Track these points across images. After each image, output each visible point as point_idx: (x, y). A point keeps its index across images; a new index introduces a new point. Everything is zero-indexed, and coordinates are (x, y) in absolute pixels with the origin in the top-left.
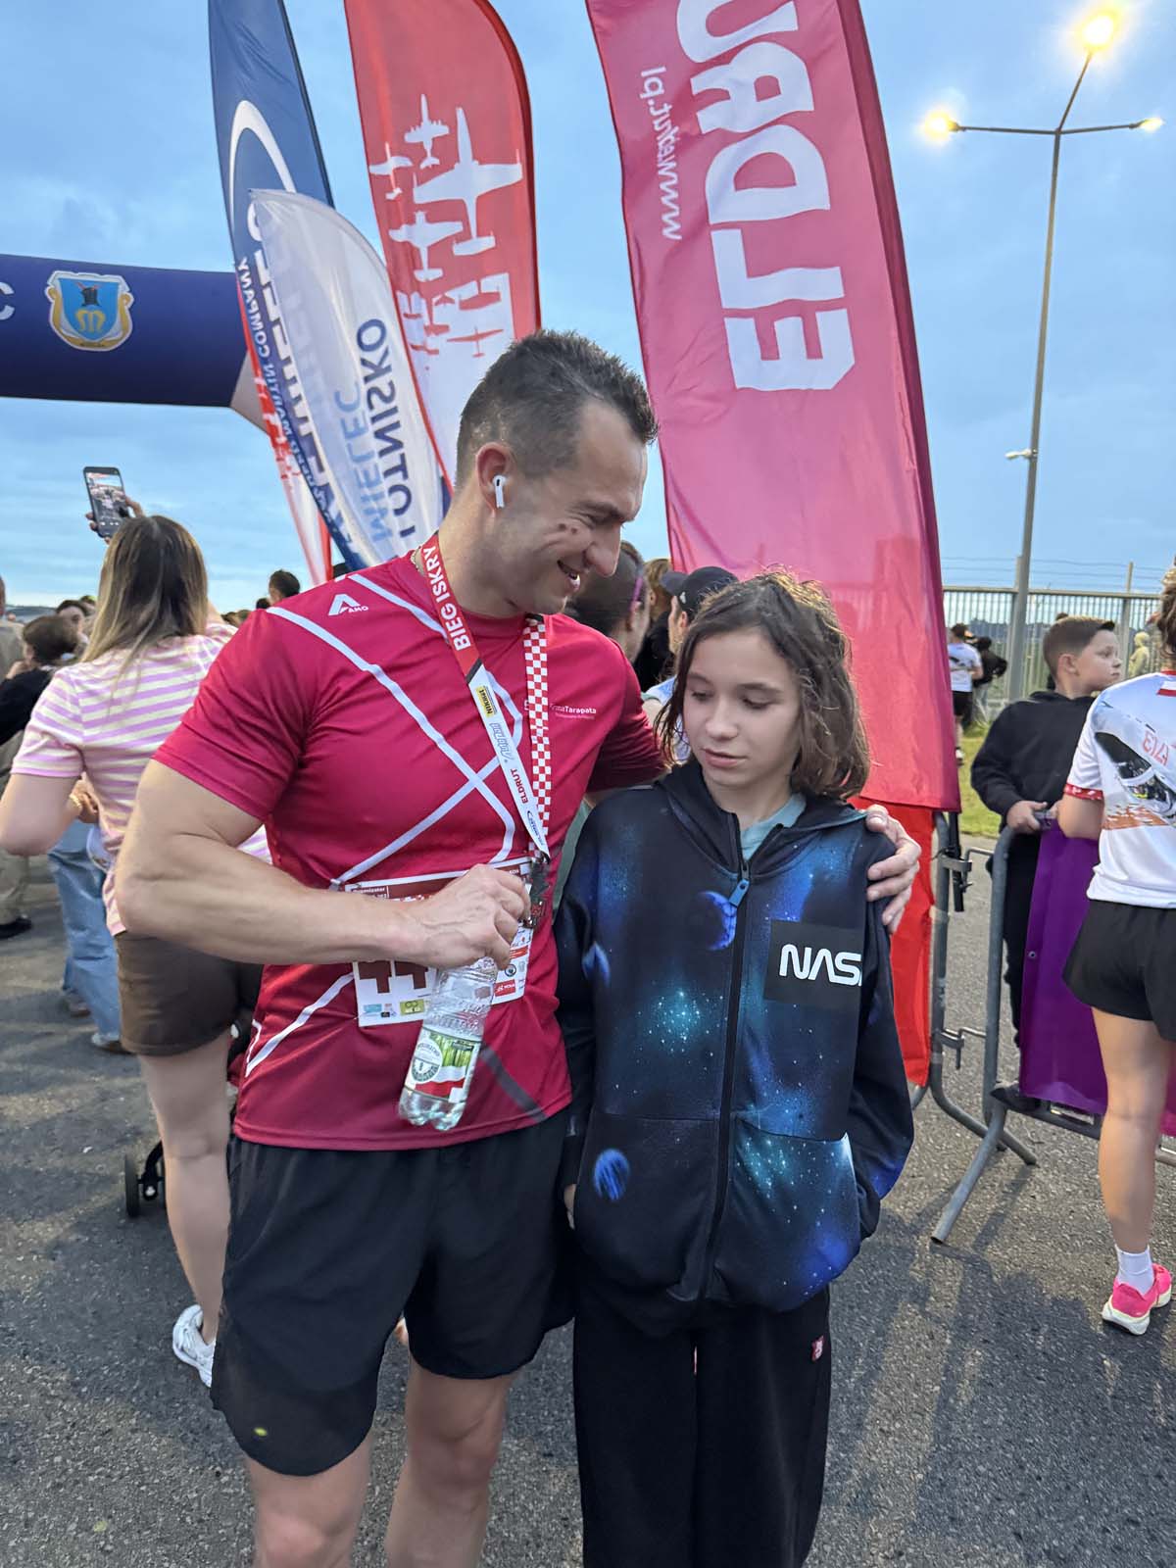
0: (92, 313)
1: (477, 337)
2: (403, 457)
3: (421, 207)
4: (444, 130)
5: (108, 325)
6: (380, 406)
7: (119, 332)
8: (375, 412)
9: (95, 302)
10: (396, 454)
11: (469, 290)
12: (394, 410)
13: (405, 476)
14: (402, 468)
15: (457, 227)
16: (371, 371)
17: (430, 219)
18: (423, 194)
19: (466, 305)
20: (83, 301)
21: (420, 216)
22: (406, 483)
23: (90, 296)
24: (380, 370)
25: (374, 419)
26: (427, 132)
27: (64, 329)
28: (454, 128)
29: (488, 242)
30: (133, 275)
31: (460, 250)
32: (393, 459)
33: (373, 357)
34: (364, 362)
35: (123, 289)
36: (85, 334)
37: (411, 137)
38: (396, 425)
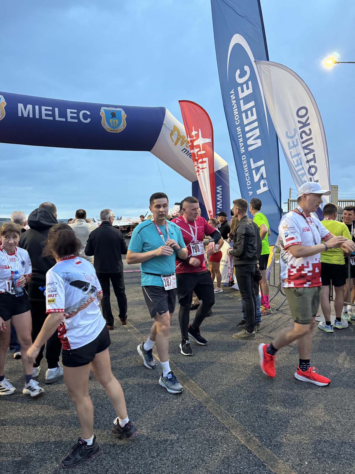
0: (114, 121)
2: (314, 155)
5: (119, 124)
6: (305, 137)
7: (122, 126)
8: (304, 140)
9: (115, 117)
10: (312, 154)
12: (311, 139)
13: (315, 162)
14: (314, 159)
16: (301, 125)
20: (111, 116)
22: (315, 164)
23: (113, 115)
24: (305, 125)
25: (303, 143)
27: (106, 125)
30: (126, 109)
32: (310, 156)
33: (303, 120)
34: (299, 122)
35: (123, 112)
36: (112, 127)
38: (312, 144)
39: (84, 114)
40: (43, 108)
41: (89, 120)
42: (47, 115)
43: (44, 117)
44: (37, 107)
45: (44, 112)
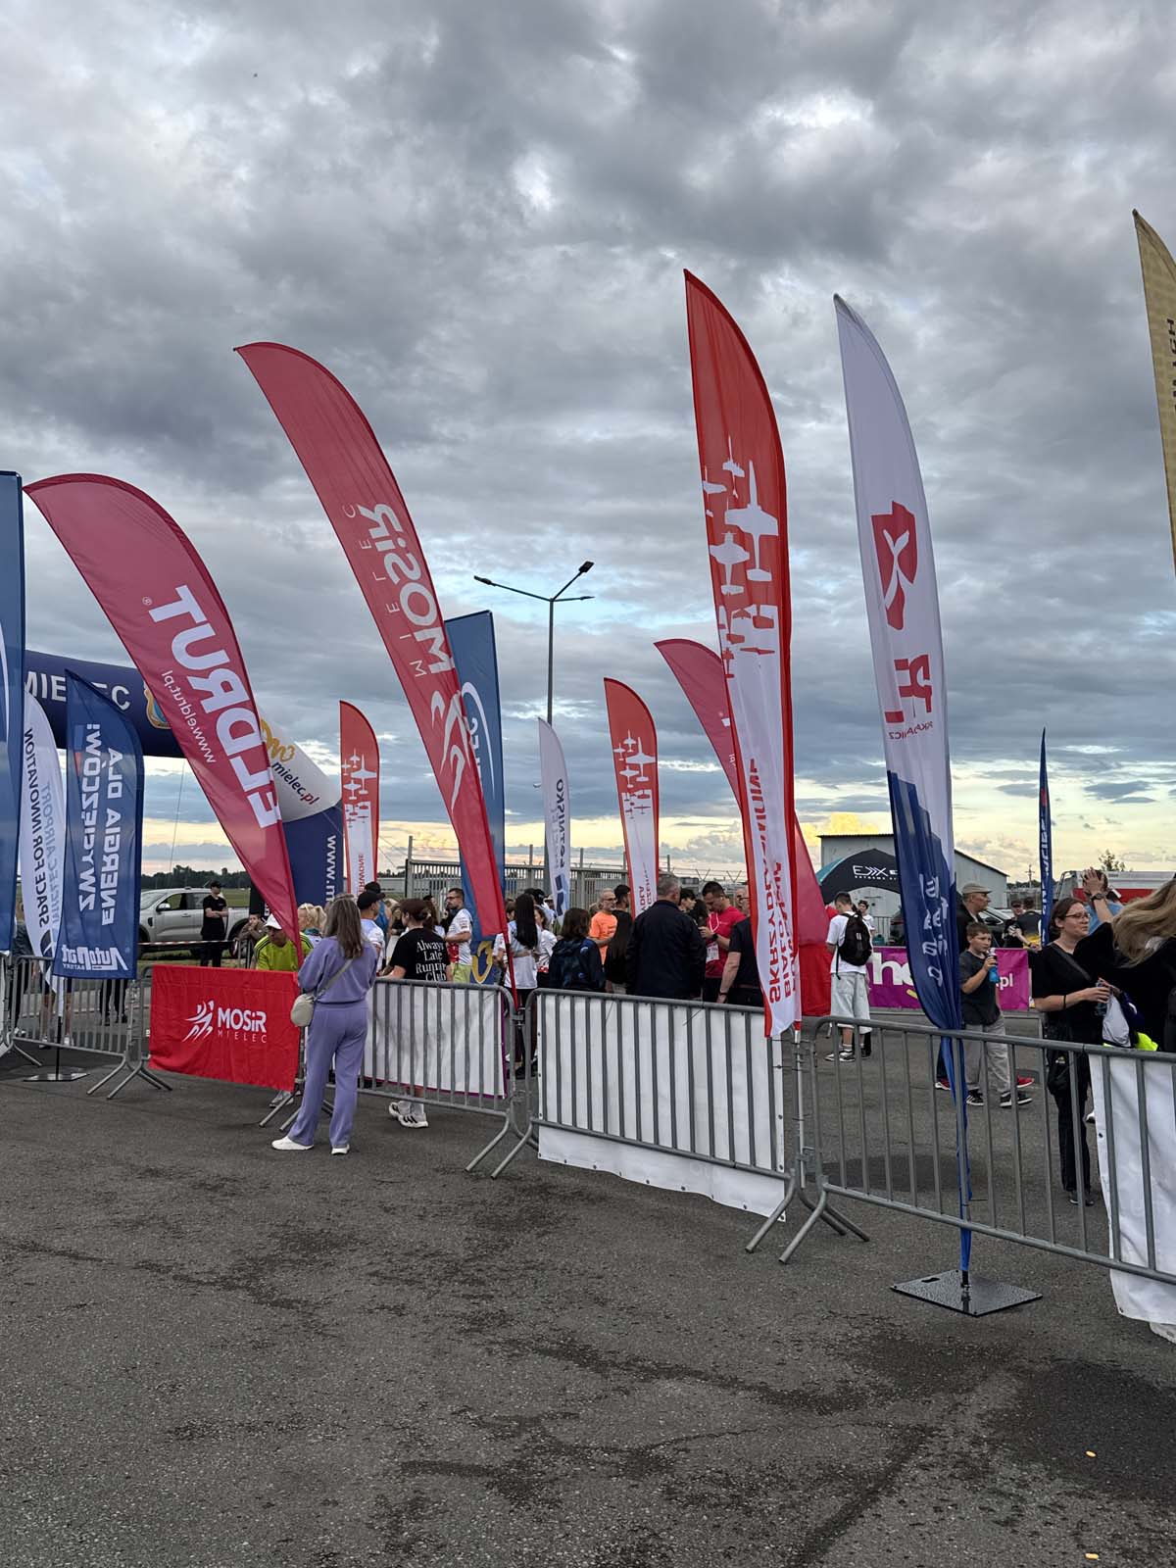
1: (642, 808)
3: (629, 764)
4: (635, 742)
11: (640, 793)
15: (638, 772)
17: (631, 769)
18: (629, 760)
19: (639, 797)
21: (627, 767)
26: (630, 742)
27: (152, 715)
28: (637, 741)
29: (646, 779)
31: (639, 779)
37: (625, 742)
39: (120, 693)
40: (54, 679)
41: (127, 704)
42: (59, 693)
43: (55, 697)
44: (44, 676)
45: (55, 687)
